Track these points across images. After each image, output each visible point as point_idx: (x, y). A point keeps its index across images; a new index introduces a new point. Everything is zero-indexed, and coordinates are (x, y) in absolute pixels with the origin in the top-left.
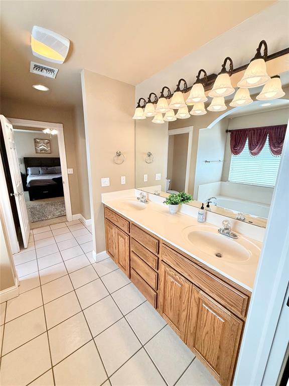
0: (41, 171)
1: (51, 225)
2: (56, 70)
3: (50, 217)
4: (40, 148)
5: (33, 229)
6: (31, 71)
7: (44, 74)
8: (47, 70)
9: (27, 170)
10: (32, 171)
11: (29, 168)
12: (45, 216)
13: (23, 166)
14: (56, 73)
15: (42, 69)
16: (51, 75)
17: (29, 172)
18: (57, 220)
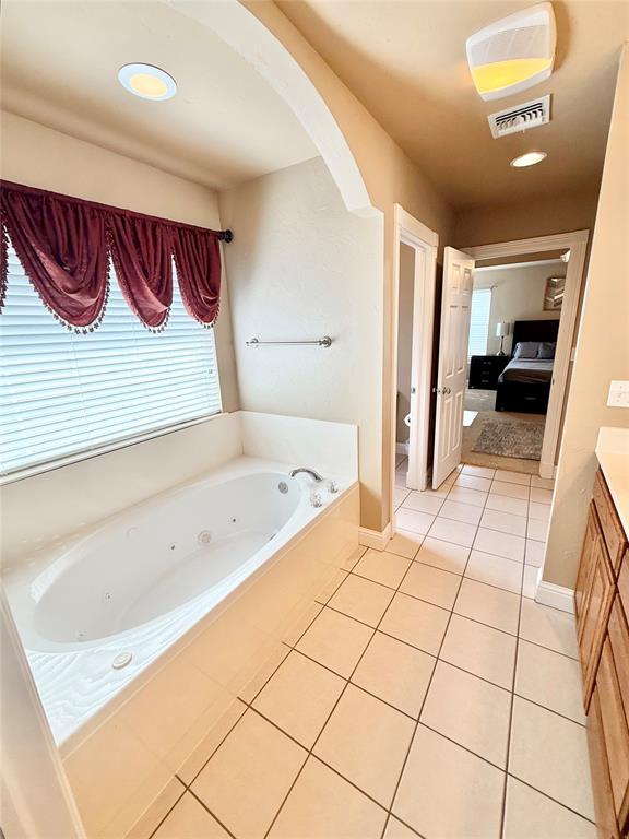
0: (540, 350)
1: (499, 468)
2: (545, 100)
3: (507, 453)
4: (556, 298)
5: (465, 464)
6: (495, 137)
7: (522, 125)
8: (525, 113)
9: (514, 348)
10: (522, 350)
11: (519, 345)
12: (500, 448)
13: (509, 339)
14: (546, 107)
15: (511, 117)
16: (536, 121)
17: (517, 354)
18: (518, 464)
